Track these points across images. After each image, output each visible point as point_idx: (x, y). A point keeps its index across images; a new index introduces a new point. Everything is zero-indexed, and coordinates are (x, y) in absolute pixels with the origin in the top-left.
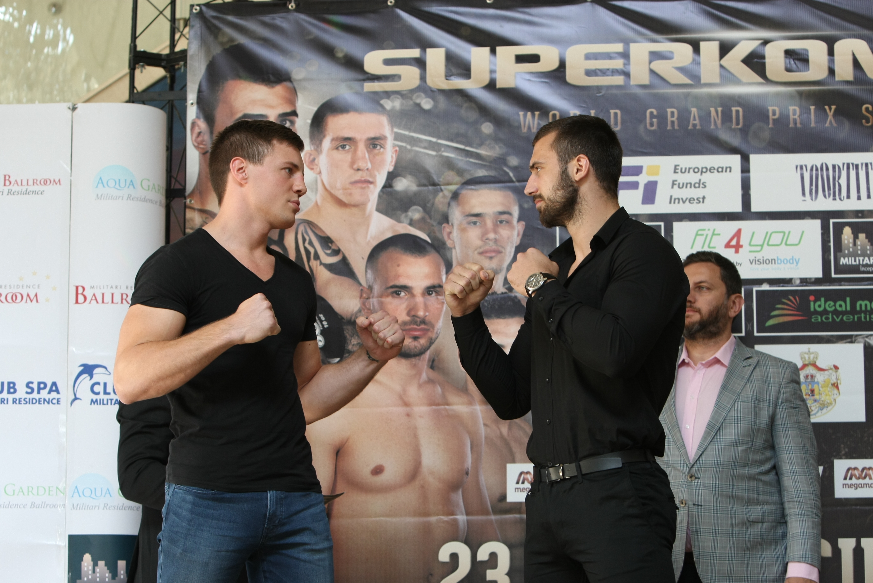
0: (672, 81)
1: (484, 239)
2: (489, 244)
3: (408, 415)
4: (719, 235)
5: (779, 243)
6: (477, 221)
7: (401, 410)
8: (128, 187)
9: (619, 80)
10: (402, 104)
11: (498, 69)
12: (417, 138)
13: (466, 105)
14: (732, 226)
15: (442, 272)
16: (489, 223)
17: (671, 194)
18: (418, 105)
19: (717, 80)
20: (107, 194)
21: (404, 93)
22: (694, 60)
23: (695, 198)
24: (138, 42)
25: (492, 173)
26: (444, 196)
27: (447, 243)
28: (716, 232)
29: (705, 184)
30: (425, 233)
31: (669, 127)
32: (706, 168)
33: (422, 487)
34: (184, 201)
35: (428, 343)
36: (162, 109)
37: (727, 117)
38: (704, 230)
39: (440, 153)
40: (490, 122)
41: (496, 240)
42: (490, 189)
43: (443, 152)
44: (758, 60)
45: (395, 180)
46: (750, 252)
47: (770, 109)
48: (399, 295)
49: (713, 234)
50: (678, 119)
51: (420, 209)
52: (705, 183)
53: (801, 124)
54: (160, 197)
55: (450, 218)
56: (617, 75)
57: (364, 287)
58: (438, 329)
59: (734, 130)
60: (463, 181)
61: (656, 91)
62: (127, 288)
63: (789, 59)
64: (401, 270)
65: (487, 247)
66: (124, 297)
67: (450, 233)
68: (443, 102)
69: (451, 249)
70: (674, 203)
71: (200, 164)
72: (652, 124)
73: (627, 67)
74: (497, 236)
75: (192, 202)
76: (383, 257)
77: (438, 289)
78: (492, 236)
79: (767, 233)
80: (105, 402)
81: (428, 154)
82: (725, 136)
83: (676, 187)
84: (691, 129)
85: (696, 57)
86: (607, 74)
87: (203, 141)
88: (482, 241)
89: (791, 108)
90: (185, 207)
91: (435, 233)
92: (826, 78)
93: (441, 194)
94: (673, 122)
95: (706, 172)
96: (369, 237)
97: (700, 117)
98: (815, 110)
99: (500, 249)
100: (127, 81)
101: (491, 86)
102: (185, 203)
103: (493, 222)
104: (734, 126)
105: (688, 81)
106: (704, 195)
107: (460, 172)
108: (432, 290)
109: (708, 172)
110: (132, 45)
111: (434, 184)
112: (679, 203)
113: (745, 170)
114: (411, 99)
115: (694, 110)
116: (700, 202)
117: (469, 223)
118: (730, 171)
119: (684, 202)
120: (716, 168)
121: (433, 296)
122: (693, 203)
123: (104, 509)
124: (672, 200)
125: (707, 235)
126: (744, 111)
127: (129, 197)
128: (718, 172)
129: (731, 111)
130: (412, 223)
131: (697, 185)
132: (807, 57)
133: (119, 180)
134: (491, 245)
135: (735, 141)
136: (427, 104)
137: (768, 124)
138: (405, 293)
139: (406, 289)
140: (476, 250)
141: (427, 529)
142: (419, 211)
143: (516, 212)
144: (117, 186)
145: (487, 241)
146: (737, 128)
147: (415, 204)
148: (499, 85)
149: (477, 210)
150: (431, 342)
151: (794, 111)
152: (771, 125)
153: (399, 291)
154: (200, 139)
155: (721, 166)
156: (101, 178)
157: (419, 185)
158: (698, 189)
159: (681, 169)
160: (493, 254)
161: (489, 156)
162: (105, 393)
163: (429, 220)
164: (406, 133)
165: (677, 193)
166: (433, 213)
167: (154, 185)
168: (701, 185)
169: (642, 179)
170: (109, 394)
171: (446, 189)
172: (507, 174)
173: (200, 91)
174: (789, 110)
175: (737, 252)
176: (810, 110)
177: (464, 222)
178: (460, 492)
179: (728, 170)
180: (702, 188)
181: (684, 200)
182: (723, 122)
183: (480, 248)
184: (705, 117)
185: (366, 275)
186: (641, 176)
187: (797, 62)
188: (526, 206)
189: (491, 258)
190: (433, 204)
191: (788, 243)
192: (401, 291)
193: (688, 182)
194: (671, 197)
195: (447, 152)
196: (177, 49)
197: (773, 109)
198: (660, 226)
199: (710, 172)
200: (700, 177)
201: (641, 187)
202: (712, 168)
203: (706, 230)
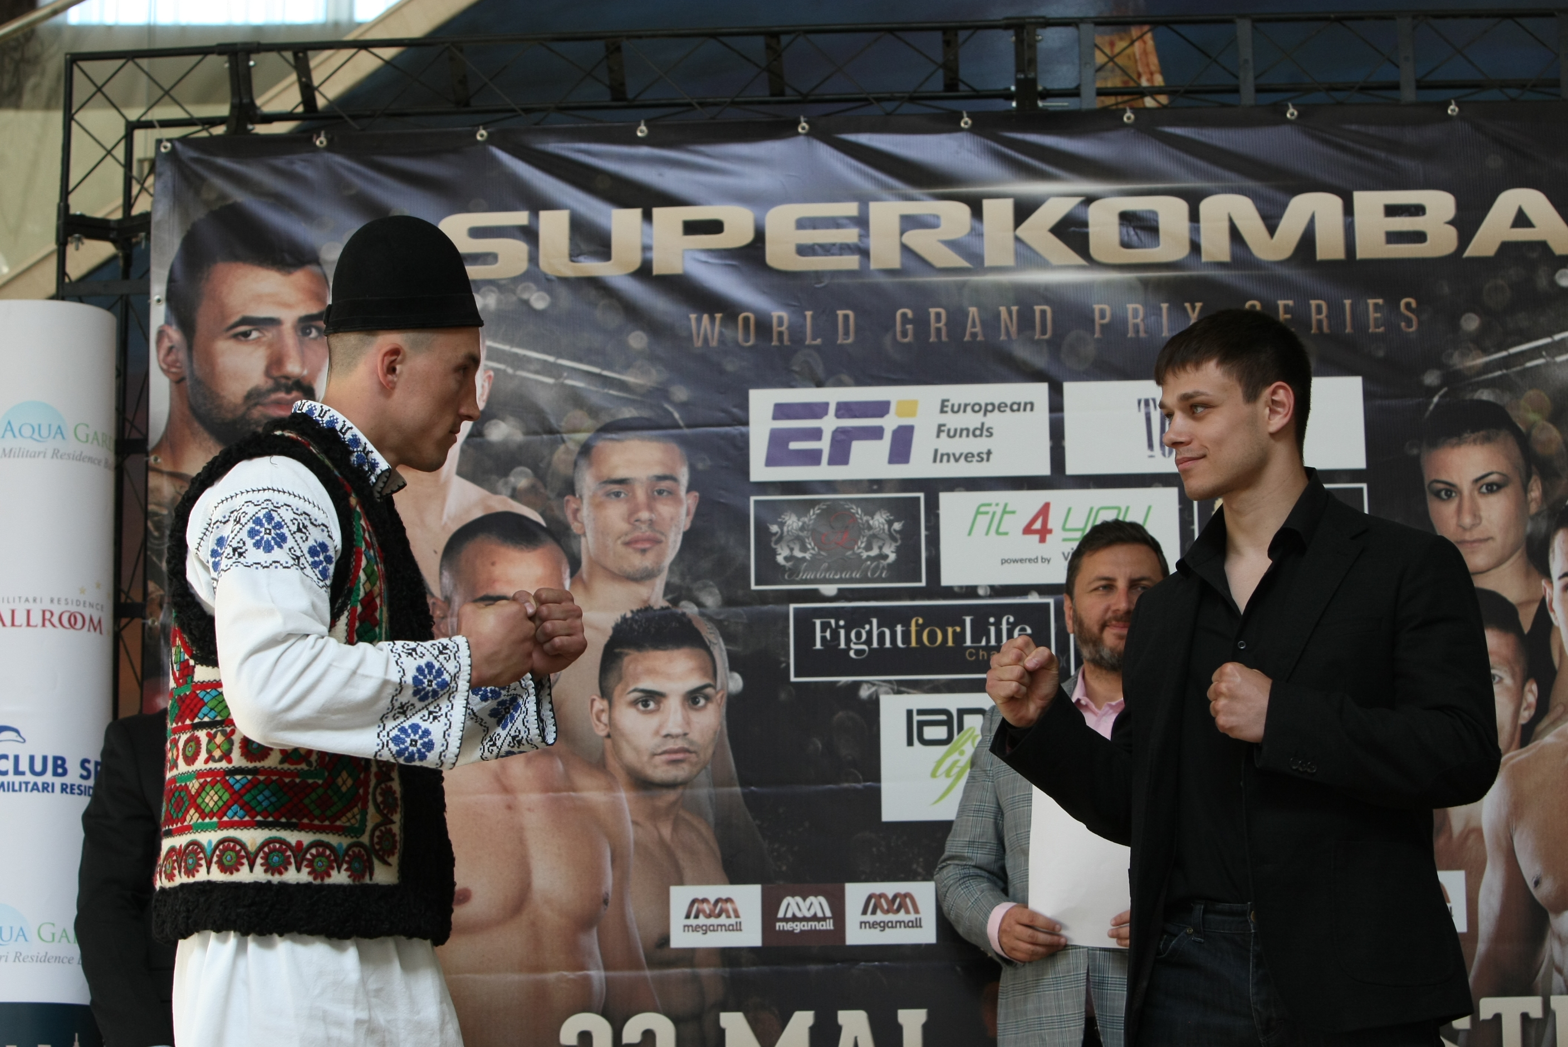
0: (939, 264)
1: (632, 520)
2: (641, 529)
3: (509, 807)
4: (1013, 512)
6: (622, 490)
7: (498, 799)
8: (54, 438)
9: (851, 262)
10: (499, 302)
11: (655, 245)
12: (524, 356)
13: (603, 302)
14: (1037, 498)
15: (563, 575)
16: (641, 494)
17: (936, 447)
18: (526, 303)
19: (1010, 261)
20: (20, 449)
21: (503, 282)
22: (973, 229)
23: (975, 453)
24: (72, 199)
25: (646, 413)
26: (568, 451)
27: (572, 527)
28: (1008, 509)
29: (990, 430)
30: (536, 510)
31: (933, 339)
32: (993, 404)
33: (533, 924)
34: (145, 459)
36: (109, 309)
37: (1026, 321)
38: (989, 505)
39: (561, 380)
40: (643, 329)
41: (651, 523)
42: (643, 439)
43: (567, 378)
44: (1077, 230)
45: (487, 425)
46: (1064, 540)
47: (1097, 307)
49: (1005, 512)
50: (946, 325)
51: (529, 471)
52: (991, 428)
53: (1146, 332)
54: (106, 453)
55: (578, 487)
56: (848, 254)
57: (437, 599)
59: (1038, 342)
60: (599, 426)
61: (912, 279)
62: (52, 601)
63: (1127, 227)
64: (498, 571)
65: (637, 534)
66: (48, 615)
67: (577, 511)
68: (565, 298)
69: (579, 536)
70: (941, 461)
71: (171, 399)
72: (904, 334)
73: (864, 240)
74: (653, 516)
75: (159, 460)
76: (470, 549)
78: (645, 515)
79: (1091, 509)
80: (17, 787)
81: (542, 383)
82: (1022, 352)
83: (943, 435)
84: (968, 342)
85: (977, 225)
86: (832, 251)
87: (176, 361)
88: (629, 523)
89: (1130, 307)
90: (147, 468)
91: (552, 510)
92: (1187, 258)
93: (562, 448)
94: (938, 330)
95: (992, 411)
96: (445, 518)
97: (983, 323)
98: (1169, 309)
99: (659, 536)
100: (53, 264)
101: (644, 272)
102: (147, 462)
103: (647, 493)
104: (1036, 337)
105: (962, 263)
106: (989, 448)
107: (593, 412)
109: (996, 410)
110: (62, 204)
111: (551, 431)
112: (948, 461)
113: (1056, 406)
114: (514, 292)
115: (973, 310)
116: (982, 459)
117: (608, 494)
119: (957, 460)
120: (1009, 404)
122: (971, 461)
123: (15, 961)
124: (937, 457)
125: (994, 513)
126: (1054, 312)
127: (56, 453)
128: (1012, 410)
129: (1033, 312)
130: (515, 495)
131: (978, 432)
132: (1155, 224)
133: (40, 426)
134: (644, 530)
135: (1040, 361)
136: (539, 301)
137: (1093, 333)
141: (540, 994)
142: (526, 475)
143: (684, 476)
144: (36, 436)
145: (637, 523)
146: (1043, 340)
147: (520, 464)
148: (657, 270)
149: (621, 473)
151: (1136, 311)
152: (1097, 335)
154: (171, 358)
155: (1018, 401)
156: (9, 423)
157: (527, 433)
158: (979, 439)
159: (953, 406)
160: (647, 545)
161: (641, 386)
162: (17, 772)
163: (542, 490)
164: (506, 348)
165: (946, 445)
166: (549, 479)
167: (96, 433)
168: (985, 433)
169: (889, 423)
170: (23, 773)
171: (570, 439)
172: (671, 414)
173: (171, 280)
174: (1126, 310)
175: (1042, 540)
176: (1160, 309)
177: (600, 493)
178: (594, 932)
179: (1029, 407)
180: (987, 436)
181: (957, 456)
182: (1021, 329)
183: (626, 534)
184: (991, 322)
185: (441, 579)
186: (887, 417)
187: (1139, 232)
188: (700, 466)
189: (644, 551)
190: (549, 464)
193: (964, 427)
194: (936, 451)
195: (572, 379)
196: (136, 211)
197: (1101, 309)
198: (918, 498)
199: (1000, 410)
200: (984, 419)
201: (888, 436)
202: (1003, 405)
203: (993, 505)
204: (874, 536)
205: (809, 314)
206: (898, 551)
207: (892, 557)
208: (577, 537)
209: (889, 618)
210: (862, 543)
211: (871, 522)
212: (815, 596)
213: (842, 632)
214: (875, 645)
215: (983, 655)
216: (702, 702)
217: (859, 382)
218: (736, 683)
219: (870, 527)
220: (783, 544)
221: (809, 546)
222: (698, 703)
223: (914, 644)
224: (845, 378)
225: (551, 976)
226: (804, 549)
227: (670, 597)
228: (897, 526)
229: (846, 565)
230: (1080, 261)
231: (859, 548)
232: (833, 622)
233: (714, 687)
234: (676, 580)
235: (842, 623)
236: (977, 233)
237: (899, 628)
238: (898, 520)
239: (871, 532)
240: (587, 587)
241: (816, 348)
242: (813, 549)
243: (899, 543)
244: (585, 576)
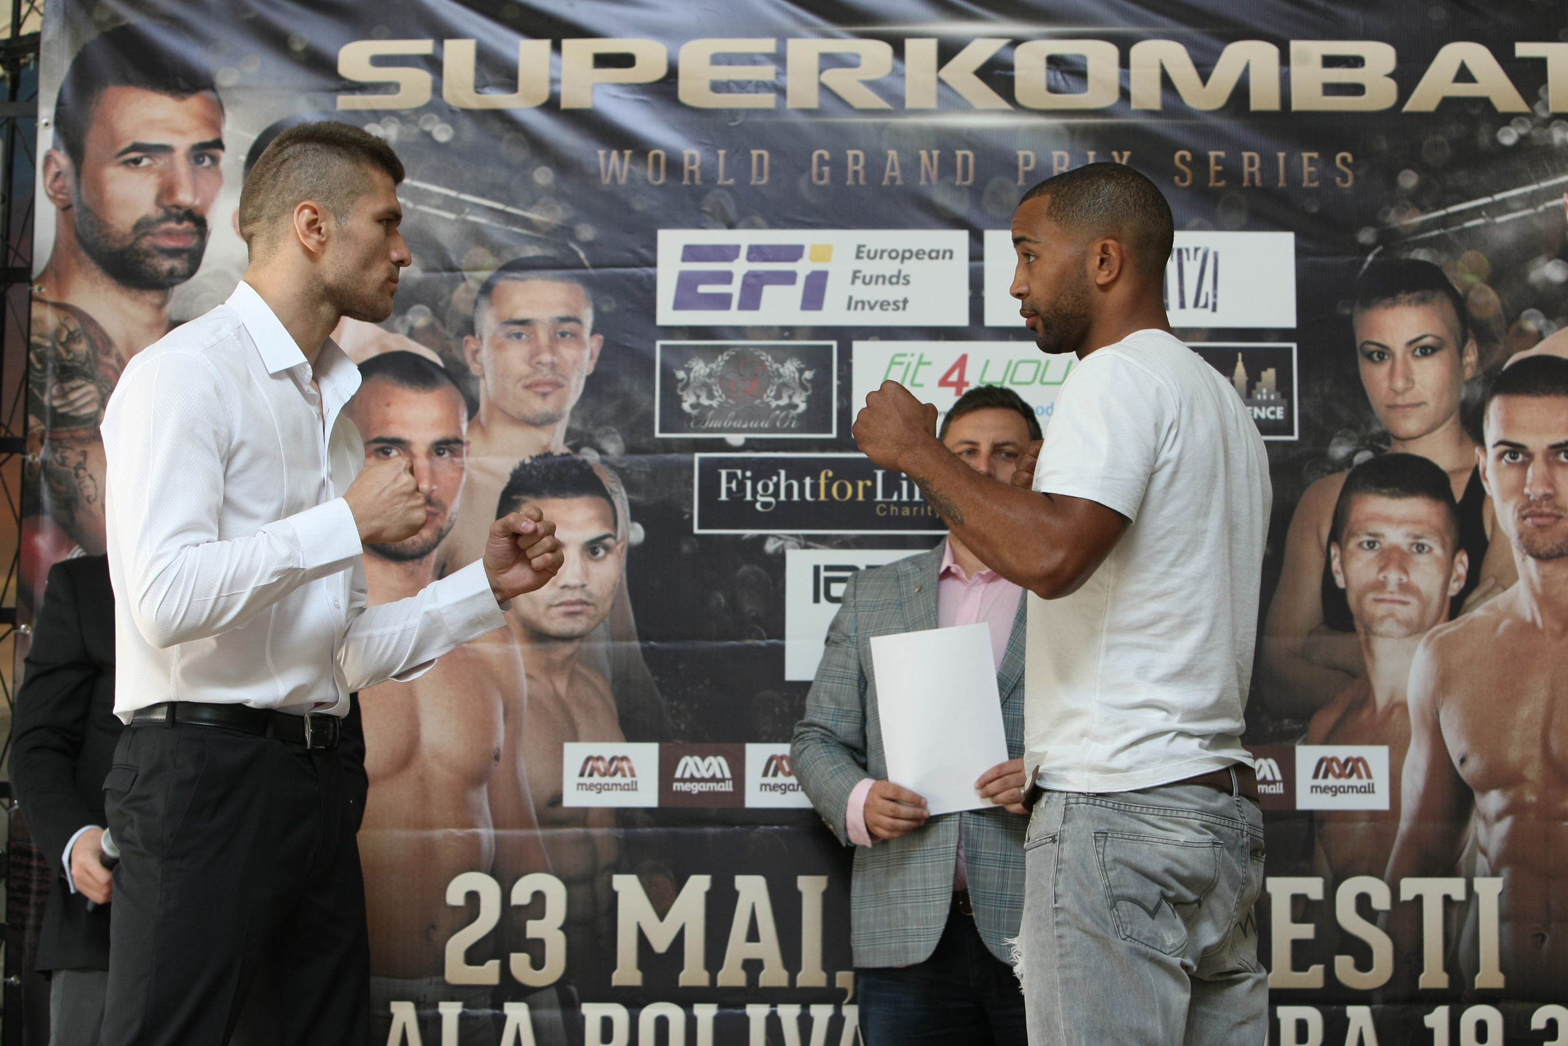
0: (858, 104)
1: (534, 362)
2: (542, 372)
4: (929, 363)
5: (1030, 379)
6: (523, 332)
9: (767, 100)
10: (400, 133)
11: (564, 77)
12: (425, 190)
13: (508, 136)
14: (953, 349)
15: (461, 419)
16: (543, 337)
17: (851, 294)
18: (428, 135)
19: (932, 103)
21: (405, 113)
22: (894, 69)
23: (891, 301)
25: (550, 252)
26: (468, 290)
27: (471, 368)
28: (924, 360)
29: (907, 278)
30: (434, 350)
31: (850, 182)
32: (911, 251)
33: (421, 779)
34: (29, 288)
35: (436, 537)
37: (947, 165)
38: (905, 355)
39: (463, 216)
40: (548, 164)
41: (553, 366)
42: (546, 278)
43: (468, 214)
44: (1003, 73)
47: (1021, 154)
48: (388, 454)
49: (920, 363)
50: (865, 167)
51: (427, 309)
52: (908, 276)
55: (477, 327)
56: (764, 92)
58: (453, 513)
59: (959, 188)
60: (501, 264)
61: (829, 120)
63: (1055, 71)
64: (393, 412)
65: (538, 377)
67: (476, 352)
68: (469, 131)
69: (478, 378)
70: (856, 308)
71: (58, 226)
72: (821, 176)
73: (781, 78)
74: (555, 358)
75: (43, 290)
77: (454, 446)
78: (546, 357)
79: (1010, 362)
81: (443, 218)
82: (942, 197)
83: (859, 282)
84: (886, 186)
85: (898, 65)
86: (748, 89)
87: (63, 187)
88: (530, 365)
89: (1056, 154)
90: (31, 298)
91: (450, 350)
92: (1115, 105)
93: (462, 286)
94: (856, 173)
95: (910, 258)
97: (903, 167)
99: (560, 380)
101: (552, 106)
102: (31, 292)
103: (549, 334)
104: (958, 183)
105: (883, 104)
106: (906, 296)
107: (496, 249)
108: (444, 446)
109: (914, 258)
111: (451, 269)
112: (863, 308)
113: (976, 255)
114: (416, 123)
115: (892, 154)
116: (898, 308)
117: (509, 336)
118: (951, 257)
119: (872, 308)
120: (927, 251)
121: (446, 458)
122: (887, 310)
124: (852, 304)
125: (909, 364)
126: (976, 157)
128: (931, 258)
129: (955, 156)
130: (412, 333)
131: (894, 280)
132: (1083, 68)
134: (546, 374)
135: (961, 207)
136: (442, 133)
137: (1016, 180)
138: (399, 452)
139: (400, 445)
140: (519, 380)
141: (426, 852)
142: (424, 314)
143: (588, 318)
145: (539, 366)
146: (964, 187)
147: (418, 301)
148: (565, 104)
149: (522, 314)
150: (441, 535)
151: (1061, 160)
152: (1021, 183)
153: (388, 448)
154: (58, 184)
155: (936, 248)
157: (426, 270)
158: (895, 287)
159: (869, 252)
160: (548, 389)
161: (546, 224)
163: (441, 329)
165: (861, 292)
166: (448, 318)
168: (902, 281)
169: (803, 268)
171: (471, 277)
172: (576, 254)
173: (60, 103)
174: (1051, 157)
175: (959, 393)
177: (501, 334)
178: (484, 789)
179: (948, 255)
180: (904, 284)
181: (872, 303)
182: (941, 175)
183: (527, 377)
184: (911, 166)
186: (800, 262)
187: (1067, 77)
188: (605, 308)
189: (545, 395)
190: (449, 303)
191: (1045, 380)
192: (391, 448)
193: (880, 273)
194: (851, 298)
195: (474, 215)
196: (25, 31)
197: (1026, 156)
198: (830, 347)
199: (917, 257)
200: (901, 267)
201: (801, 281)
202: (921, 252)
203: (909, 355)
204: (785, 385)
205: (722, 153)
206: (809, 401)
207: (802, 407)
208: (476, 379)
209: (797, 470)
210: (771, 391)
211: (781, 370)
212: (721, 445)
213: (749, 483)
214: (783, 497)
215: (894, 511)
216: (602, 552)
217: (773, 225)
218: (637, 534)
219: (780, 376)
220: (690, 390)
221: (716, 394)
222: (597, 553)
223: (822, 497)
224: (758, 220)
225: (439, 833)
226: (711, 396)
227: (571, 443)
228: (808, 375)
229: (754, 414)
230: (1005, 105)
231: (768, 396)
232: (739, 472)
233: (614, 537)
234: (577, 426)
235: (748, 474)
236: (898, 74)
237: (808, 481)
238: (809, 369)
239: (781, 381)
240: (484, 431)
241: (729, 188)
242: (721, 396)
243: (810, 392)
244: (483, 419)
